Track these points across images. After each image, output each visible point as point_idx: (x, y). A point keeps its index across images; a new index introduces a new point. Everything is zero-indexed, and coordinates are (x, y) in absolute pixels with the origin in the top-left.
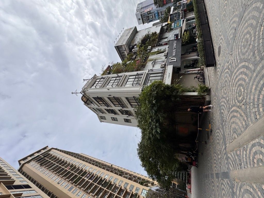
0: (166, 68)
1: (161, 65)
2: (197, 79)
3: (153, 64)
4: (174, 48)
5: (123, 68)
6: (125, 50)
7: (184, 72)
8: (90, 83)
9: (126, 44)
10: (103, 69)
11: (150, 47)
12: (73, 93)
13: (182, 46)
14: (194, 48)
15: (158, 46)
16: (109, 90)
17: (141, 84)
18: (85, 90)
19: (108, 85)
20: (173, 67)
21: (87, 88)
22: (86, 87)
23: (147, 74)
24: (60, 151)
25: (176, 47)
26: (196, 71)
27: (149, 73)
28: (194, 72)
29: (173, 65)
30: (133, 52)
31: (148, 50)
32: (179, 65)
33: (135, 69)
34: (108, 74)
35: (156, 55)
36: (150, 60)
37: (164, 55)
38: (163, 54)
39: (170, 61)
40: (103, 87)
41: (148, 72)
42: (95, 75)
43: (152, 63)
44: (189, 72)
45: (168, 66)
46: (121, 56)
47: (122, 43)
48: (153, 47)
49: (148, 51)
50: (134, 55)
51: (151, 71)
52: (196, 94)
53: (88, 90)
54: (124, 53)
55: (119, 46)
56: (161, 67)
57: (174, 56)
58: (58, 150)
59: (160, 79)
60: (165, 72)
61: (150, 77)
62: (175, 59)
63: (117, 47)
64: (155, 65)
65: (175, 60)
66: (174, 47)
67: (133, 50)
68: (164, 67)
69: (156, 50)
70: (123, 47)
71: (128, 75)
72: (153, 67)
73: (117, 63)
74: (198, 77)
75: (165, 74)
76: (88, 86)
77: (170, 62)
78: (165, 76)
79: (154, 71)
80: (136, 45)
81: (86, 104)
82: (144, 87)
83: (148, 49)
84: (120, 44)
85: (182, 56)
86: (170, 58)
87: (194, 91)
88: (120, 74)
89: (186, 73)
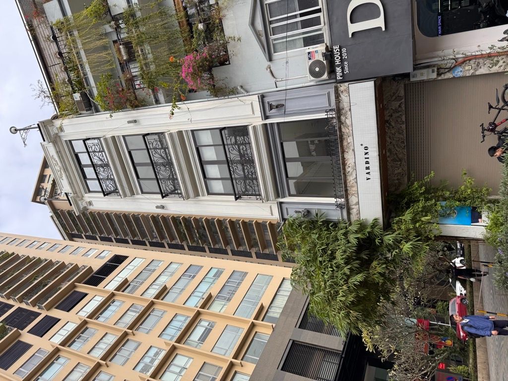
3: (260, 26)
7: (435, 75)
19: (137, 176)
27: (272, 124)
39: (353, 28)
41: (266, 117)
43: (253, 23)
62: (375, 7)
72: (270, 60)
77: (353, 34)
89: (443, 77)
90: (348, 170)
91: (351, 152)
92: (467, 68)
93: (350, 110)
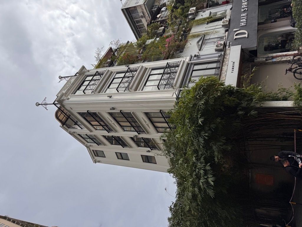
0: (228, 52)
1: (217, 46)
2: (293, 74)
3: (200, 43)
4: (242, 10)
5: (139, 53)
6: (144, 16)
7: (265, 59)
8: (73, 84)
9: (144, 4)
10: (98, 54)
11: (193, 10)
12: (38, 104)
13: (260, 7)
14: (285, 9)
15: (210, 7)
16: (110, 97)
17: (175, 86)
18: (62, 98)
19: (108, 87)
20: (242, 50)
21: (66, 93)
22: (64, 92)
23: (188, 64)
24: (14, 221)
25: (246, 9)
26: (289, 57)
27: (192, 64)
28: (284, 59)
29: (241, 45)
30: (160, 19)
31: (190, 14)
32: (253, 45)
33: (163, 56)
34: (110, 66)
35: (206, 26)
36: (194, 36)
37: (223, 26)
38: (221, 23)
39: (235, 37)
40: (99, 92)
41: (190, 61)
42: (83, 67)
43: (198, 42)
44: (274, 60)
45: (232, 47)
46: (134, 29)
47: (137, 3)
48: (200, 9)
49: (190, 17)
50: (162, 26)
51: (195, 58)
52: (289, 104)
53: (68, 99)
54: (141, 21)
55: (130, 8)
56: (216, 50)
57: (243, 28)
58: (9, 220)
59: (215, 74)
60: (225, 60)
61: (193, 71)
62: (245, 33)
63: (127, 9)
64: (203, 47)
65: (246, 36)
66: (243, 8)
67: (158, 16)
68: (223, 49)
69: (205, 14)
70: (139, 10)
71: (150, 68)
72: (200, 50)
73: (126, 42)
74: (293, 70)
75: (224, 64)
76: (68, 90)
77: (236, 39)
78: (225, 68)
79: (202, 57)
80: (164, 5)
81: (64, 126)
82: (181, 90)
83: (189, 12)
84: (132, 5)
85: (259, 26)
86: (235, 30)
87: (285, 99)
88: (132, 66)
89: (268, 61)
90: (223, 72)
91: (226, 66)
92: (277, 59)
93: (229, 54)
